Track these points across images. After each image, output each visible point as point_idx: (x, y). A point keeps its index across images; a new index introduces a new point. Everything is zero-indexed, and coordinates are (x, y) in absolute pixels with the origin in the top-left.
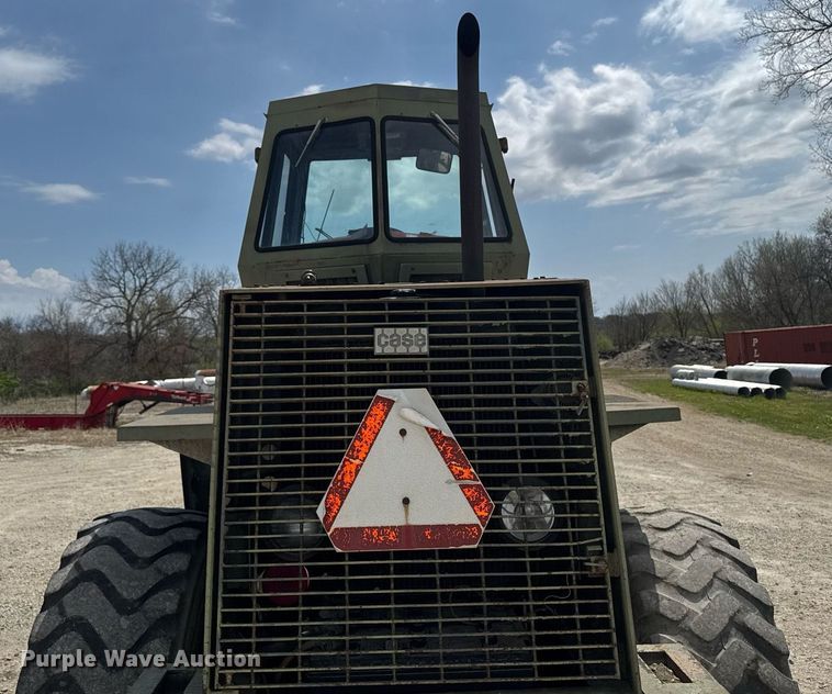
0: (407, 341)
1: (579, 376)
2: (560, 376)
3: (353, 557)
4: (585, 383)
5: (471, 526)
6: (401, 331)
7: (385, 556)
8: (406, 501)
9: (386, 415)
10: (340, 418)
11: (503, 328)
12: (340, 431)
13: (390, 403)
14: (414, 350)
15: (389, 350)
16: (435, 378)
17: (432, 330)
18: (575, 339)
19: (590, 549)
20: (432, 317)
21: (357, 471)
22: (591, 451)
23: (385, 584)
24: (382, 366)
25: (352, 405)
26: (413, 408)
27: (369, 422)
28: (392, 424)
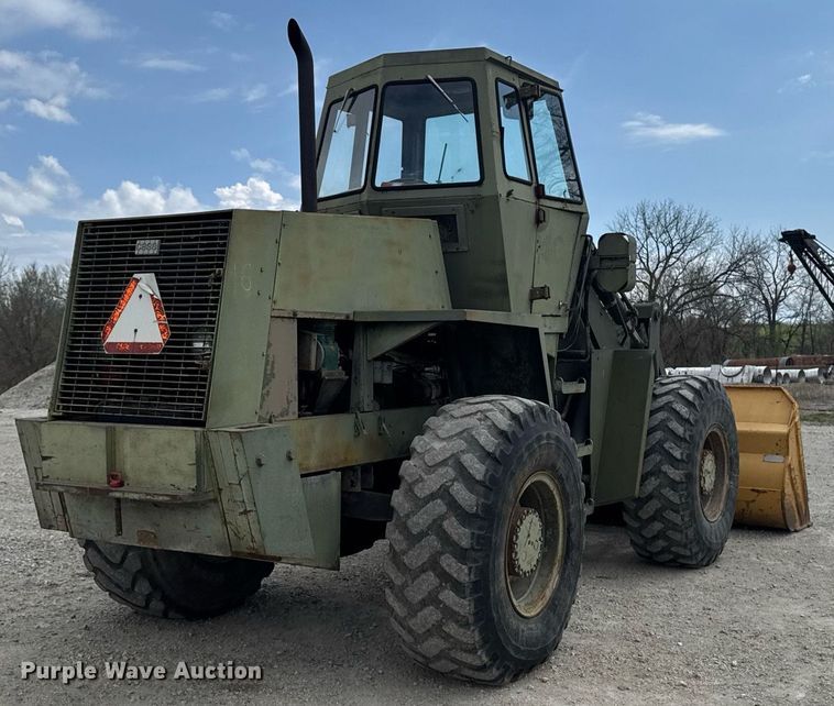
0: (149, 247)
3: (111, 356)
4: (222, 270)
5: (159, 343)
6: (148, 242)
8: (136, 331)
9: (135, 287)
13: (137, 281)
14: (151, 252)
15: (141, 252)
16: (160, 267)
17: (162, 240)
21: (120, 315)
24: (141, 261)
26: (147, 283)
27: (128, 291)
28: (137, 292)
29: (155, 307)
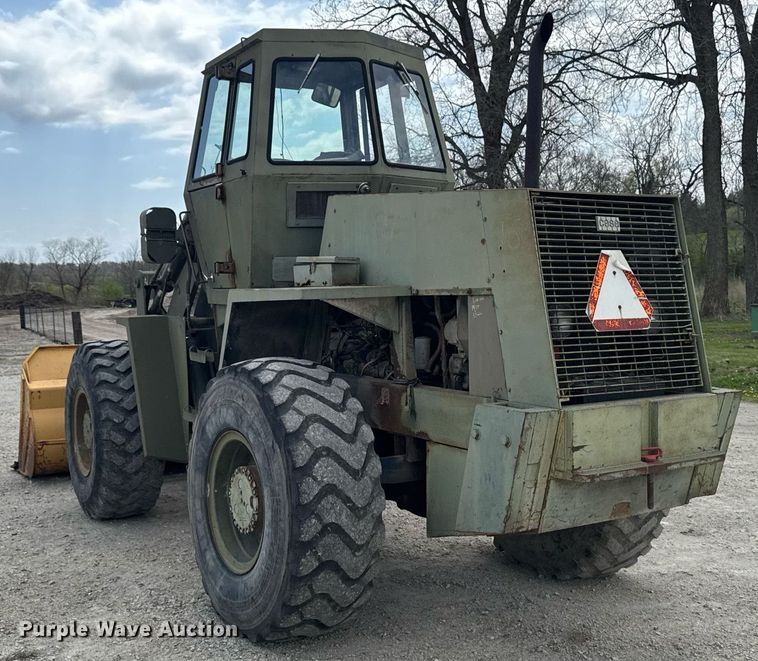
0: (611, 224)
2: (670, 246)
3: (604, 334)
5: (646, 319)
6: (609, 219)
7: (614, 333)
8: (620, 307)
9: (606, 264)
11: (644, 220)
14: (615, 229)
15: (605, 229)
16: (622, 245)
17: (620, 218)
18: (673, 227)
20: (620, 212)
21: (599, 292)
22: (685, 283)
25: (588, 258)
27: (600, 267)
28: (610, 269)
29: (631, 284)
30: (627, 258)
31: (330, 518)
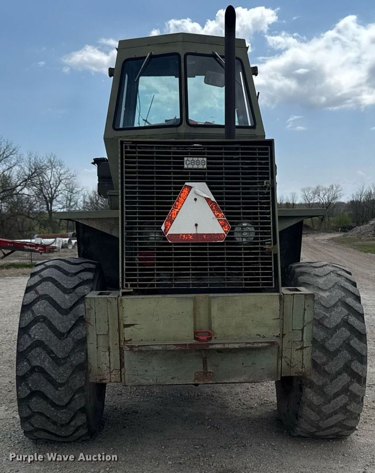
0: (198, 163)
1: (268, 178)
2: (260, 178)
3: (175, 244)
4: (270, 181)
5: (221, 234)
6: (195, 159)
7: (188, 244)
8: (196, 225)
9: (189, 192)
10: (170, 193)
11: (238, 159)
12: (170, 198)
13: (190, 188)
14: (201, 167)
15: (190, 166)
16: (209, 178)
17: (208, 159)
18: (267, 164)
19: (266, 243)
20: (209, 154)
21: (177, 214)
22: (270, 207)
23: (188, 254)
24: (187, 173)
25: (175, 188)
26: (201, 189)
27: (182, 195)
28: (191, 196)
29: (211, 208)
30: (210, 189)
31: (36, 363)
